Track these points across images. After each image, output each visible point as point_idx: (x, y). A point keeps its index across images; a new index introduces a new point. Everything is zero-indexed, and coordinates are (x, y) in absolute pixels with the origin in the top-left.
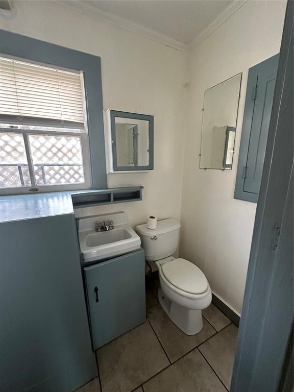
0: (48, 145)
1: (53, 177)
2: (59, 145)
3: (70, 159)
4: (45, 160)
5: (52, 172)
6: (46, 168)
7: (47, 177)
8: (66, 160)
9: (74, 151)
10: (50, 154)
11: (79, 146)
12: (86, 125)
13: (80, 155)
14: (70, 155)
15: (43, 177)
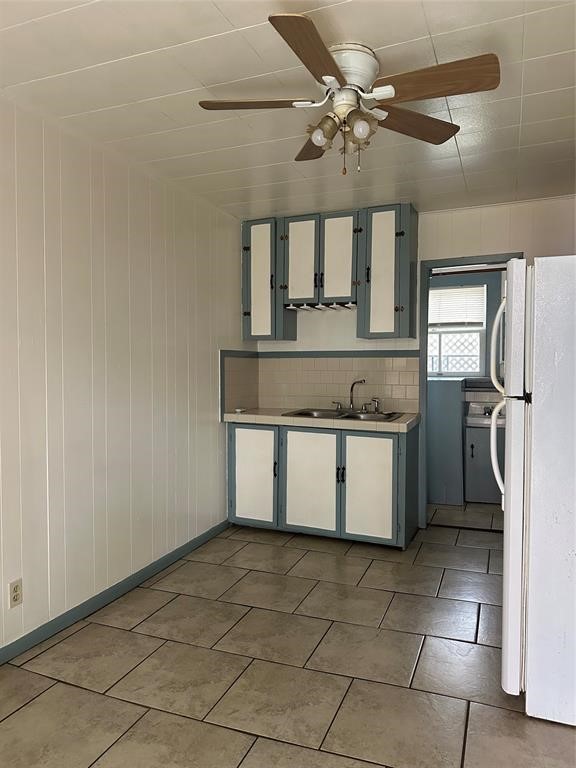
0: (454, 340)
1: (454, 366)
2: (462, 340)
3: (470, 351)
4: (450, 353)
5: (454, 362)
6: (450, 358)
7: (450, 365)
8: (466, 352)
9: (474, 344)
10: (454, 348)
11: (478, 340)
12: (485, 324)
13: (478, 347)
14: (470, 347)
15: (447, 366)
